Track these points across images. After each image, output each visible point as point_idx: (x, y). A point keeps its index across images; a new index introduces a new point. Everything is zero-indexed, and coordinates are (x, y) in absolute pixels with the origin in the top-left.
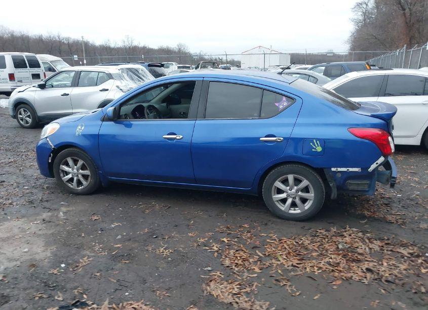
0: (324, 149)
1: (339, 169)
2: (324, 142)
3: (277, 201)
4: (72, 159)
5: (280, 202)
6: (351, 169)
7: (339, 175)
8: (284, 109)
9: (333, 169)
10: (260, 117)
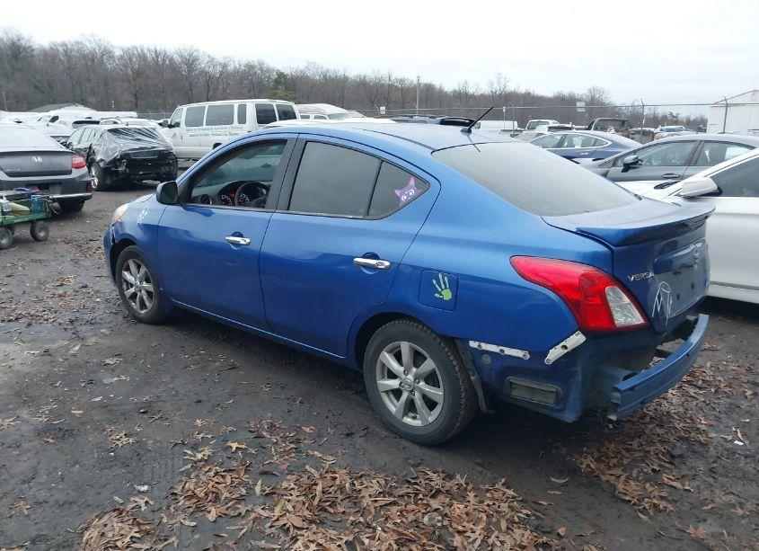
0: (455, 296)
1: (485, 347)
2: (457, 282)
3: (387, 392)
4: (134, 262)
5: (392, 396)
6: (509, 351)
7: (487, 360)
8: (408, 203)
9: (473, 344)
10: (367, 215)
